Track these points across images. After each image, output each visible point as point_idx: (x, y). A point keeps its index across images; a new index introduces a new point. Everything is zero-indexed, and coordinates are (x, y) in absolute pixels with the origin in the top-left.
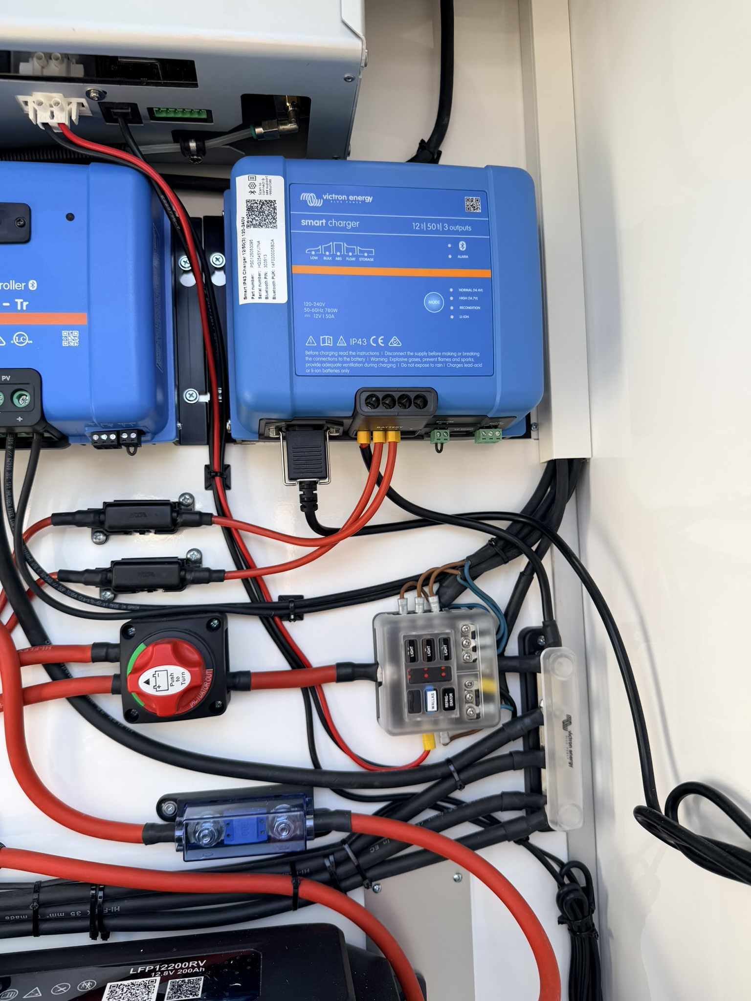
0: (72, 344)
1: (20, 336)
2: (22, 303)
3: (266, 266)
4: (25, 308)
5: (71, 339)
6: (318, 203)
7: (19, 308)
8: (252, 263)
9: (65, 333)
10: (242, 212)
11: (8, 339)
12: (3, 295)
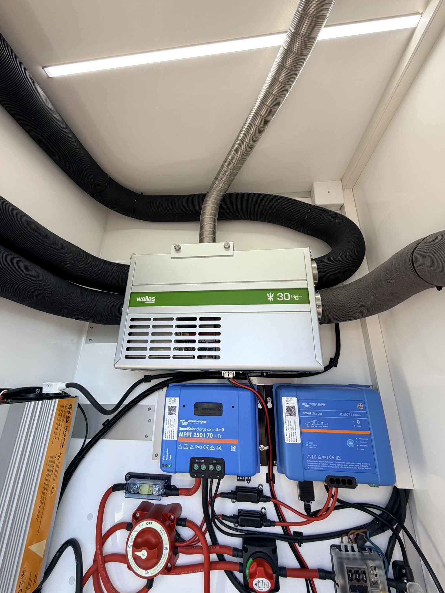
0: (234, 450)
1: (219, 447)
2: (220, 436)
3: (293, 430)
4: (220, 438)
5: (233, 449)
6: (308, 406)
7: (219, 438)
8: (289, 429)
9: (232, 446)
10: (284, 410)
11: (215, 448)
12: (215, 433)
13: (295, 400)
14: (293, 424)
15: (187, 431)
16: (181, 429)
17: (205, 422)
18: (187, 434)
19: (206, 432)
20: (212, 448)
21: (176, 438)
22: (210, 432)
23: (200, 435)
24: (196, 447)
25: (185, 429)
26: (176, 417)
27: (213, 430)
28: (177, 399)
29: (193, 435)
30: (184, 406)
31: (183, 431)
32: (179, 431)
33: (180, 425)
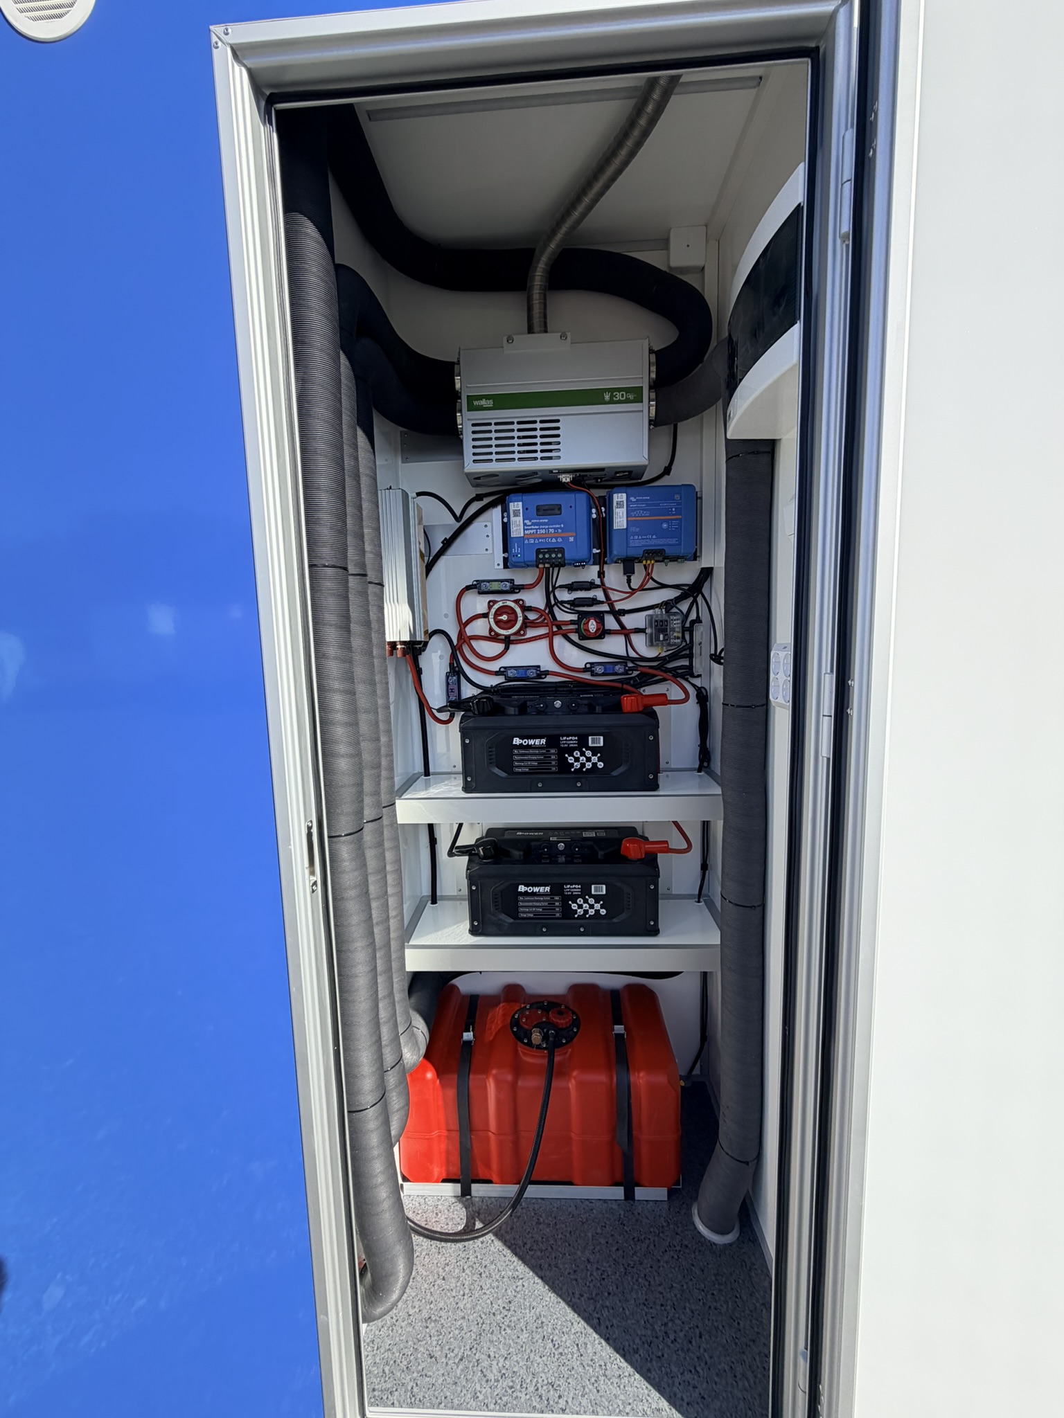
0: (571, 540)
2: (560, 530)
3: (621, 518)
6: (635, 500)
7: (559, 532)
8: (618, 518)
9: (570, 538)
10: (615, 504)
11: (557, 540)
12: (555, 529)
13: (624, 495)
14: (621, 514)
15: (531, 529)
16: (526, 527)
17: (546, 521)
18: (532, 531)
19: (548, 529)
20: (554, 540)
21: (522, 535)
22: (551, 528)
23: (543, 531)
24: (540, 540)
25: (530, 527)
26: (521, 518)
27: (554, 526)
28: (520, 503)
29: (537, 532)
30: (527, 509)
31: (528, 529)
32: (524, 530)
33: (525, 524)
